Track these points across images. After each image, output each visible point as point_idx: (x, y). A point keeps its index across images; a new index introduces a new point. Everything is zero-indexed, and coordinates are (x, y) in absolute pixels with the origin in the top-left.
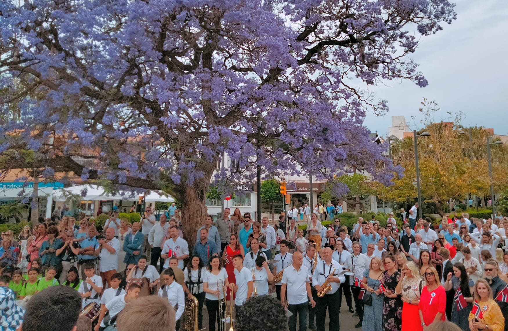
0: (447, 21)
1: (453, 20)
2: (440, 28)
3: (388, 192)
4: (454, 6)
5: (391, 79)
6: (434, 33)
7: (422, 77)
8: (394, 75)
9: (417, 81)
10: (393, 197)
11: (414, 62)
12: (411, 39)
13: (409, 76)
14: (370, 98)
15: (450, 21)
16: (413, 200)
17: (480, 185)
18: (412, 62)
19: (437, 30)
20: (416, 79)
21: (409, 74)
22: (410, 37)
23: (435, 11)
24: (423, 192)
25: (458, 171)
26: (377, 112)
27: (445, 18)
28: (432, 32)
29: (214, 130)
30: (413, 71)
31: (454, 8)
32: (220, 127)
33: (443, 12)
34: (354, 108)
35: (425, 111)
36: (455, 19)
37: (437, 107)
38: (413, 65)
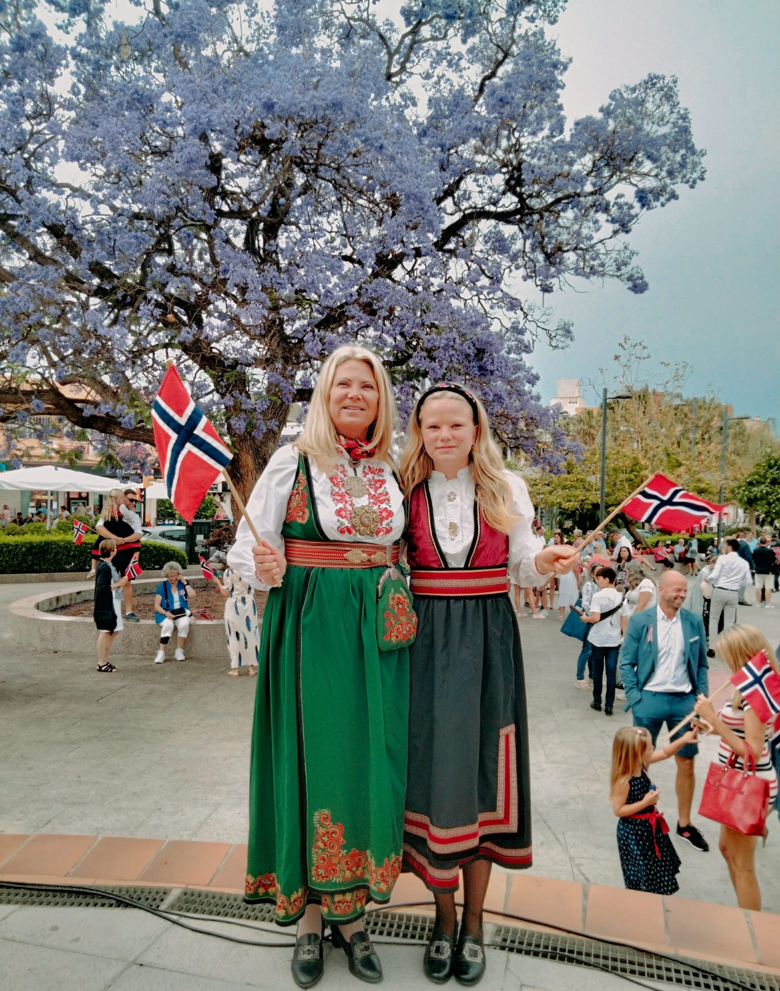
0: (688, 182)
1: (698, 181)
2: (674, 196)
3: (550, 493)
4: (703, 155)
5: (588, 277)
6: (663, 205)
7: (640, 275)
8: (593, 271)
9: (630, 284)
10: (558, 500)
11: (630, 247)
12: (625, 207)
13: (619, 273)
14: (544, 319)
15: (694, 182)
16: (590, 507)
17: (703, 486)
18: (626, 248)
19: (668, 200)
20: (629, 279)
21: (619, 269)
22: (626, 204)
23: (669, 163)
24: (608, 495)
25: (669, 462)
26: (554, 343)
27: (684, 176)
28: (658, 204)
29: (314, 336)
30: (625, 264)
31: (703, 160)
32: (322, 333)
33: (683, 165)
34: (513, 339)
35: (623, 360)
36: (702, 179)
37: (645, 353)
38: (628, 253)
